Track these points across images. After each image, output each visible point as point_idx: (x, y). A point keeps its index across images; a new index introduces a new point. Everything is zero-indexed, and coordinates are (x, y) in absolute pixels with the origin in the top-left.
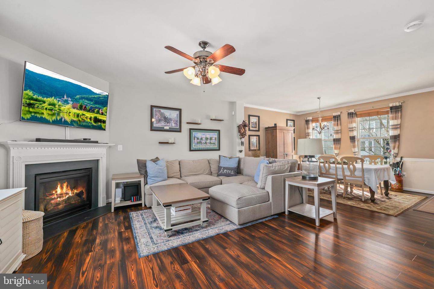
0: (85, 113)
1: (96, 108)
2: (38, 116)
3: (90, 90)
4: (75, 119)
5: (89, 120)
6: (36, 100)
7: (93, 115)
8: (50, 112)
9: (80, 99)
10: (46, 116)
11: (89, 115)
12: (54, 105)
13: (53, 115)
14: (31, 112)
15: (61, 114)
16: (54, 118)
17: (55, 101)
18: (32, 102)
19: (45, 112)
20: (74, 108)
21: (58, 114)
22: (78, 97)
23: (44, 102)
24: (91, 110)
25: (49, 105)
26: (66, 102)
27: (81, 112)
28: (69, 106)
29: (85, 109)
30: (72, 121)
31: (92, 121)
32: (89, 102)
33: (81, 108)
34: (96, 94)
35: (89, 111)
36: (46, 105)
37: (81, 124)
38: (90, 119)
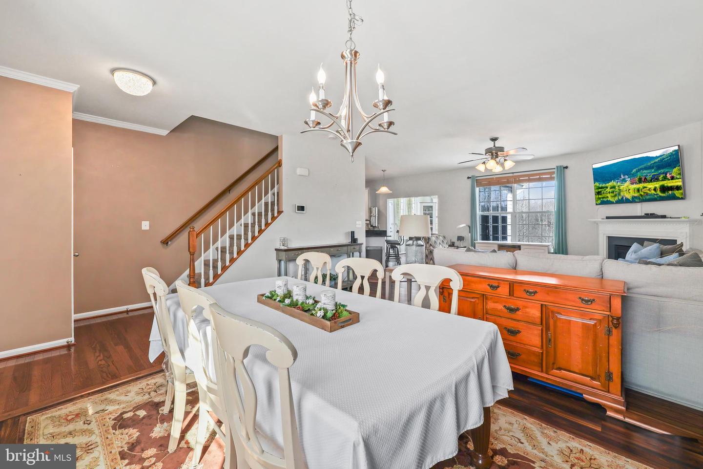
0: (645, 185)
1: (660, 174)
2: (605, 200)
3: (647, 157)
4: (636, 194)
5: (653, 192)
6: (602, 188)
7: (657, 185)
8: (612, 195)
9: (637, 172)
10: (610, 199)
11: (651, 186)
12: (614, 187)
13: (615, 196)
14: (600, 198)
15: (622, 194)
16: (616, 198)
17: (615, 184)
18: (599, 190)
19: (609, 195)
20: (632, 184)
21: (619, 194)
22: (634, 170)
23: (607, 188)
24: (655, 179)
25: (611, 188)
26: (624, 181)
27: (641, 186)
28: (628, 183)
29: (646, 181)
30: (634, 197)
31: (659, 192)
32: (649, 171)
33: (640, 181)
34: (657, 157)
35: (651, 181)
36: (608, 190)
37: (643, 198)
38: (655, 189)
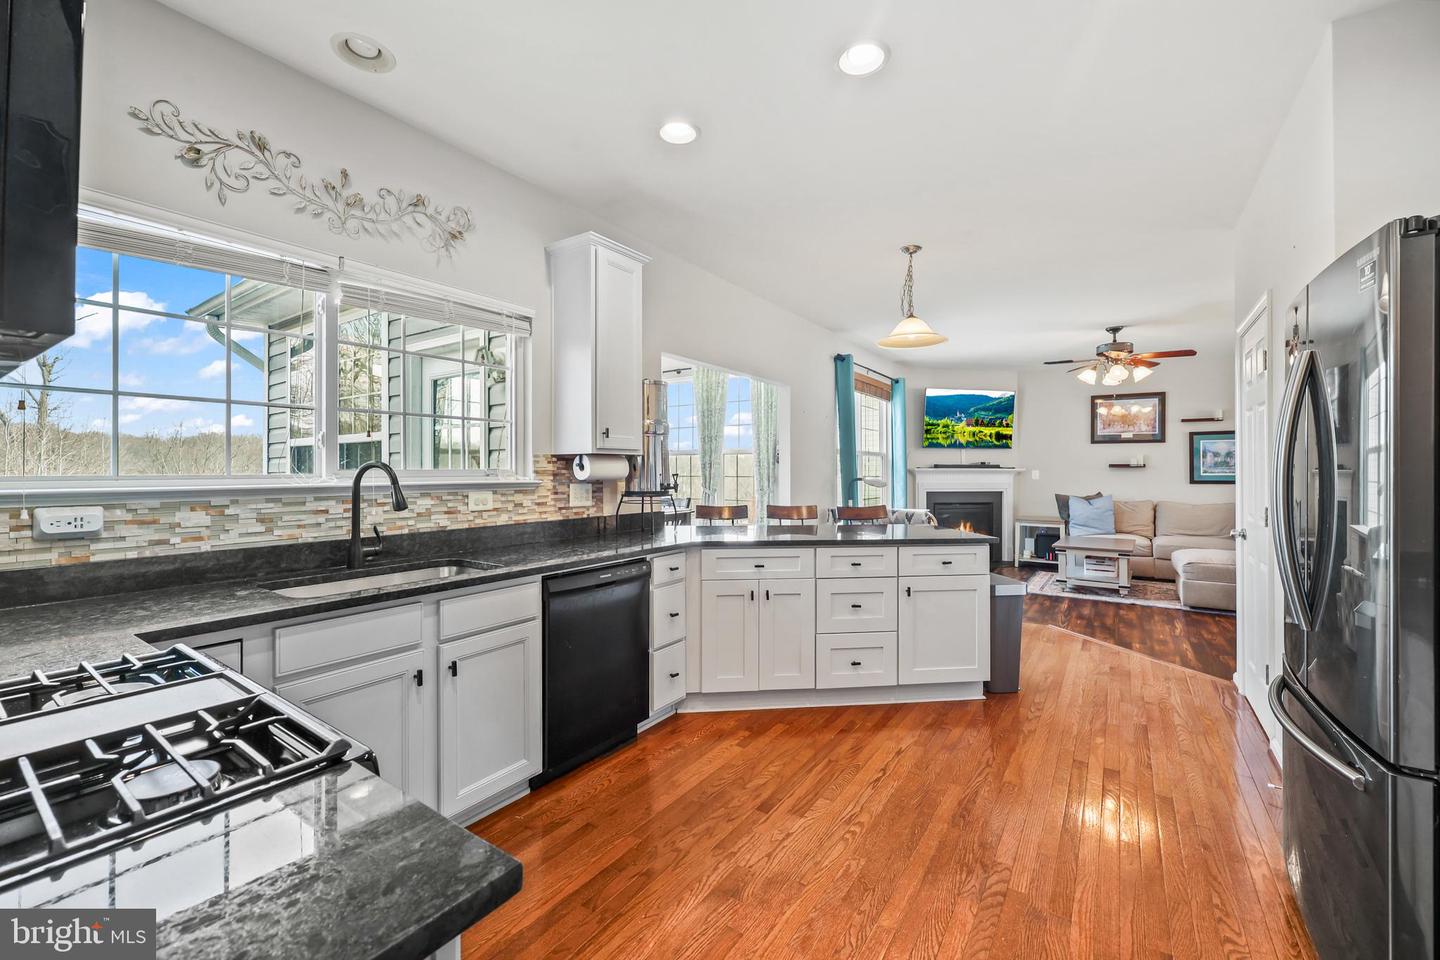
0: (982, 429)
1: (997, 418)
2: (935, 441)
3: (986, 396)
4: (971, 439)
5: (988, 438)
6: (932, 425)
7: (993, 430)
8: (944, 436)
9: (976, 411)
10: (941, 441)
11: (987, 431)
12: (946, 426)
13: (947, 438)
14: (928, 439)
15: (956, 436)
16: (949, 442)
17: (949, 422)
18: (929, 427)
19: (940, 436)
20: (968, 425)
21: (953, 437)
22: (972, 409)
23: (939, 425)
24: (991, 424)
25: (944, 427)
26: (960, 420)
27: (976, 429)
28: (964, 423)
29: (982, 424)
30: (968, 443)
31: (994, 440)
32: (987, 413)
33: (977, 424)
34: (996, 399)
35: (987, 426)
36: (940, 429)
37: (977, 444)
38: (990, 436)
